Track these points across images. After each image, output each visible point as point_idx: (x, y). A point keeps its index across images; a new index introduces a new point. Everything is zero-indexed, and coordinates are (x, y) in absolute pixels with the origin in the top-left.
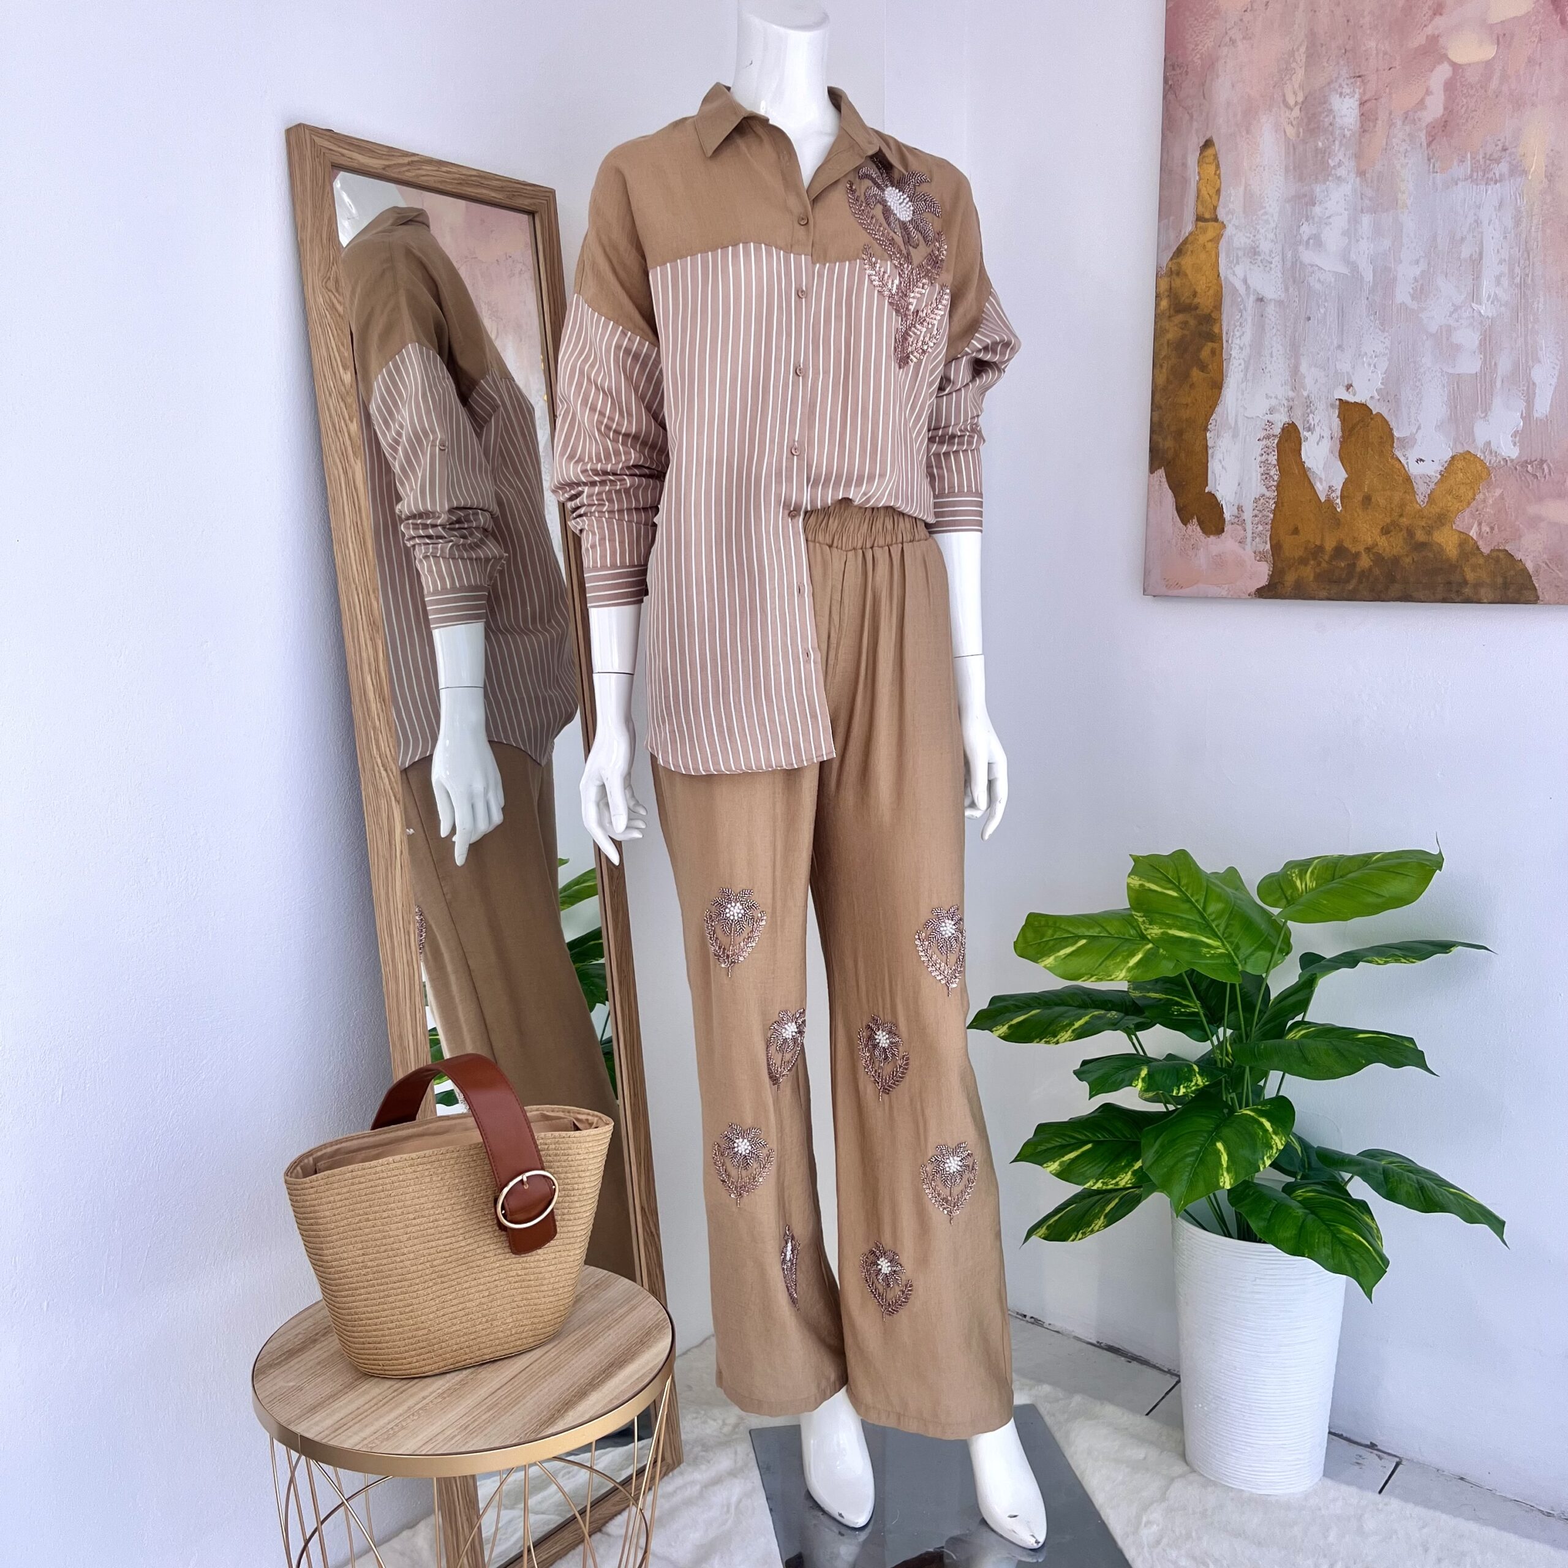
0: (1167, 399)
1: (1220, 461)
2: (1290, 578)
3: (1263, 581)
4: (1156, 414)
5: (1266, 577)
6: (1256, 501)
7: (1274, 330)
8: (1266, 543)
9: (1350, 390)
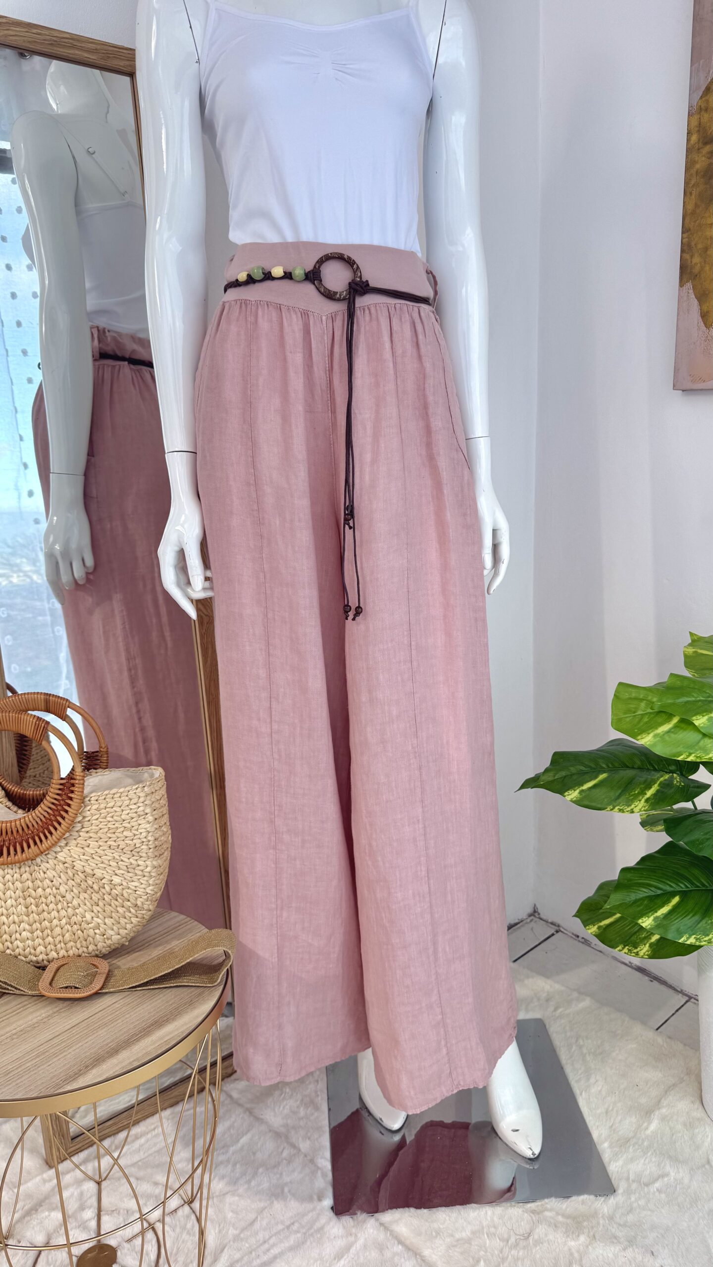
0: (695, 222)
4: (685, 235)
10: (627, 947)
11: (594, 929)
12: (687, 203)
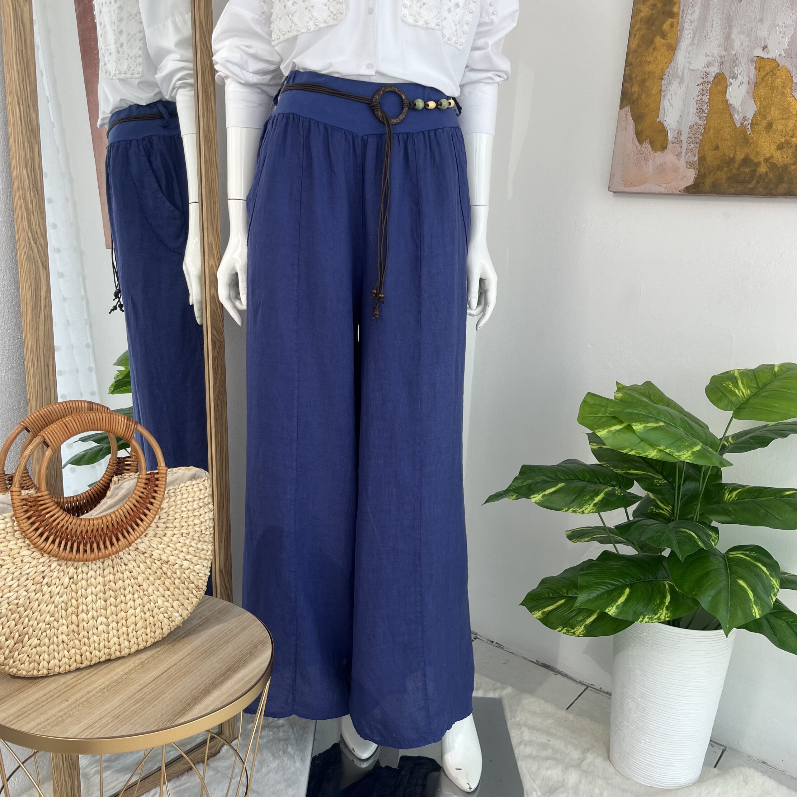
0: (637, 58)
1: (669, 100)
2: (709, 181)
3: (690, 182)
4: (627, 68)
5: (693, 179)
6: (691, 127)
7: (716, 9)
8: (695, 156)
9: (765, 50)
10: (565, 628)
11: (539, 614)
12: (631, 43)
